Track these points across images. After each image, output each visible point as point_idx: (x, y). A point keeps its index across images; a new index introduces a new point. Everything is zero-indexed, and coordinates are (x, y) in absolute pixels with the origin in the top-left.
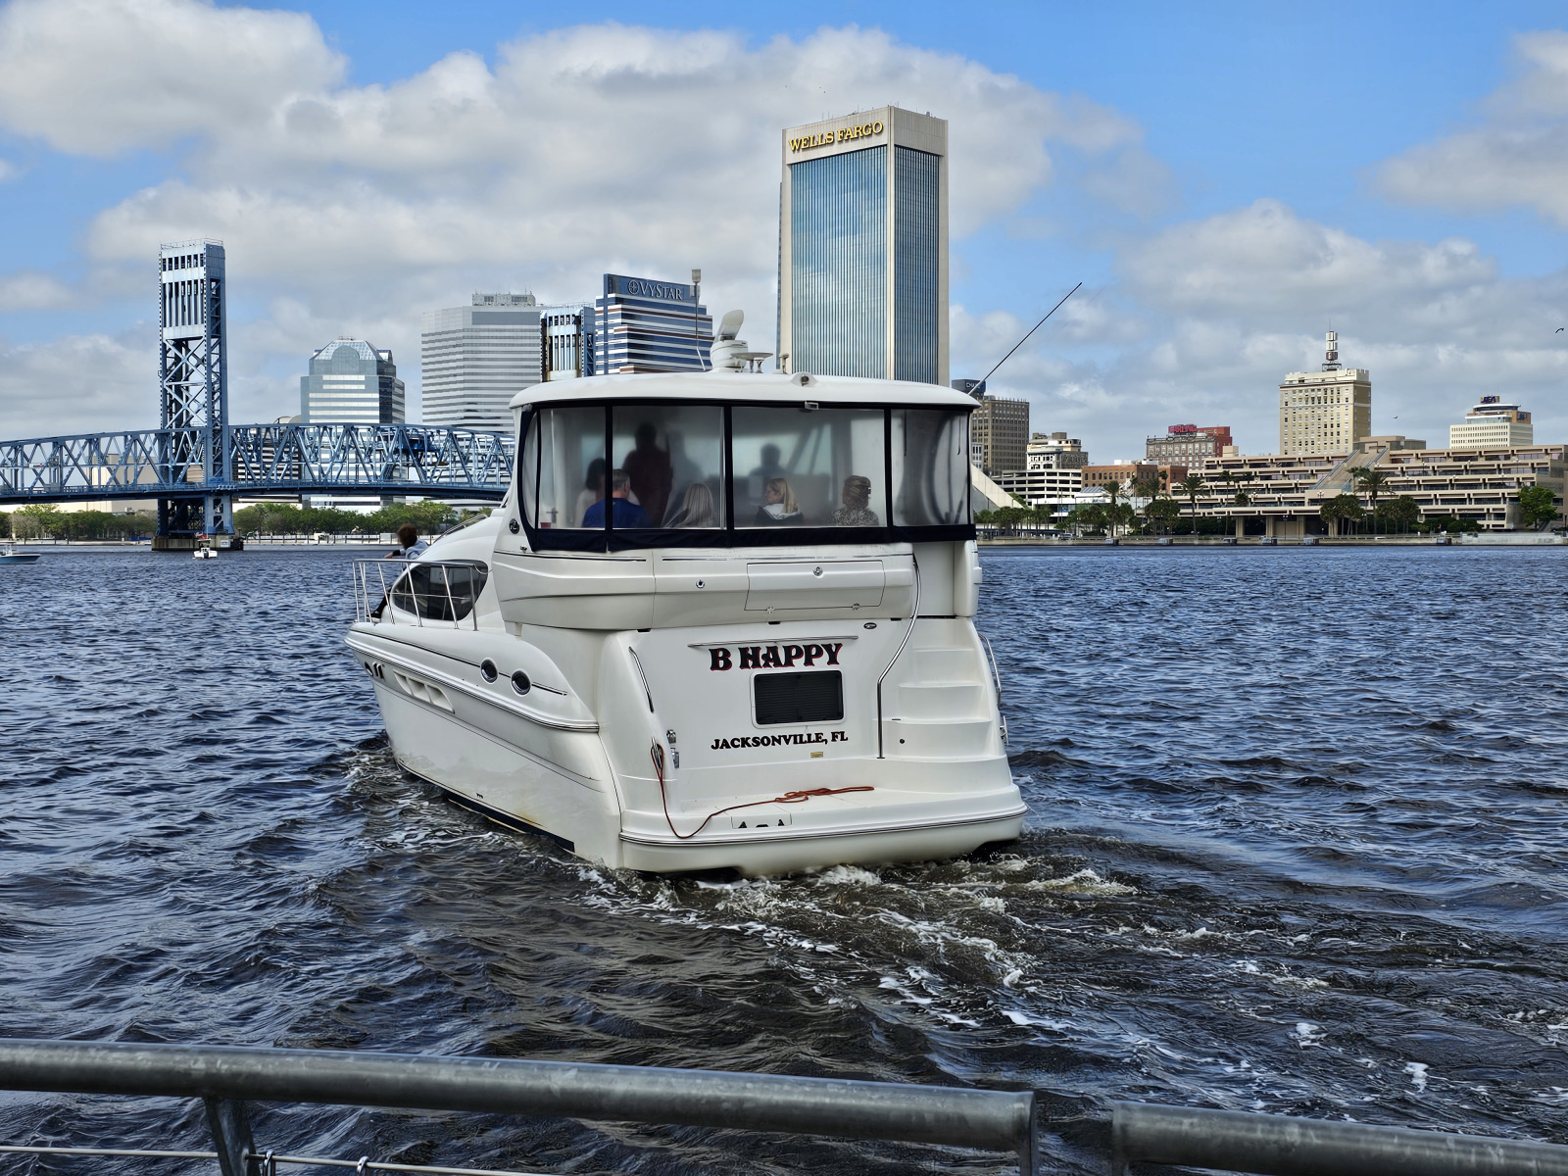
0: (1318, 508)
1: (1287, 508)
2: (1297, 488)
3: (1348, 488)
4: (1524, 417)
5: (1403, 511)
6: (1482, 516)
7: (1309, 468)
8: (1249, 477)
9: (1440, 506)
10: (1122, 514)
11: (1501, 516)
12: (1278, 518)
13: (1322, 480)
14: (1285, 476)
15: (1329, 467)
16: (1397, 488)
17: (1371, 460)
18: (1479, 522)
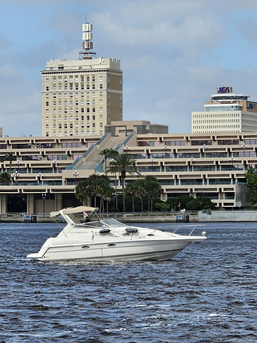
0: (73, 187)
1: (46, 187)
2: (55, 168)
3: (100, 169)
5: (148, 190)
6: (215, 196)
7: (66, 150)
9: (180, 186)
11: (230, 195)
12: (38, 197)
13: (77, 161)
14: (44, 156)
15: (84, 148)
16: (144, 169)
17: (120, 143)
18: (213, 201)
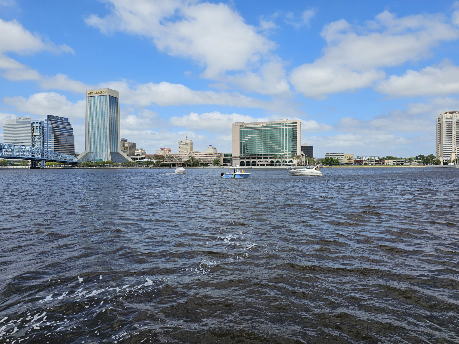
0: (184, 162)
2: (181, 159)
3: (189, 159)
4: (215, 148)
5: (197, 163)
7: (183, 156)
8: (173, 157)
9: (203, 162)
10: (152, 163)
11: (211, 164)
12: (178, 164)
13: (185, 158)
14: (179, 157)
15: (186, 155)
16: (196, 159)
17: (192, 155)
18: (208, 165)
